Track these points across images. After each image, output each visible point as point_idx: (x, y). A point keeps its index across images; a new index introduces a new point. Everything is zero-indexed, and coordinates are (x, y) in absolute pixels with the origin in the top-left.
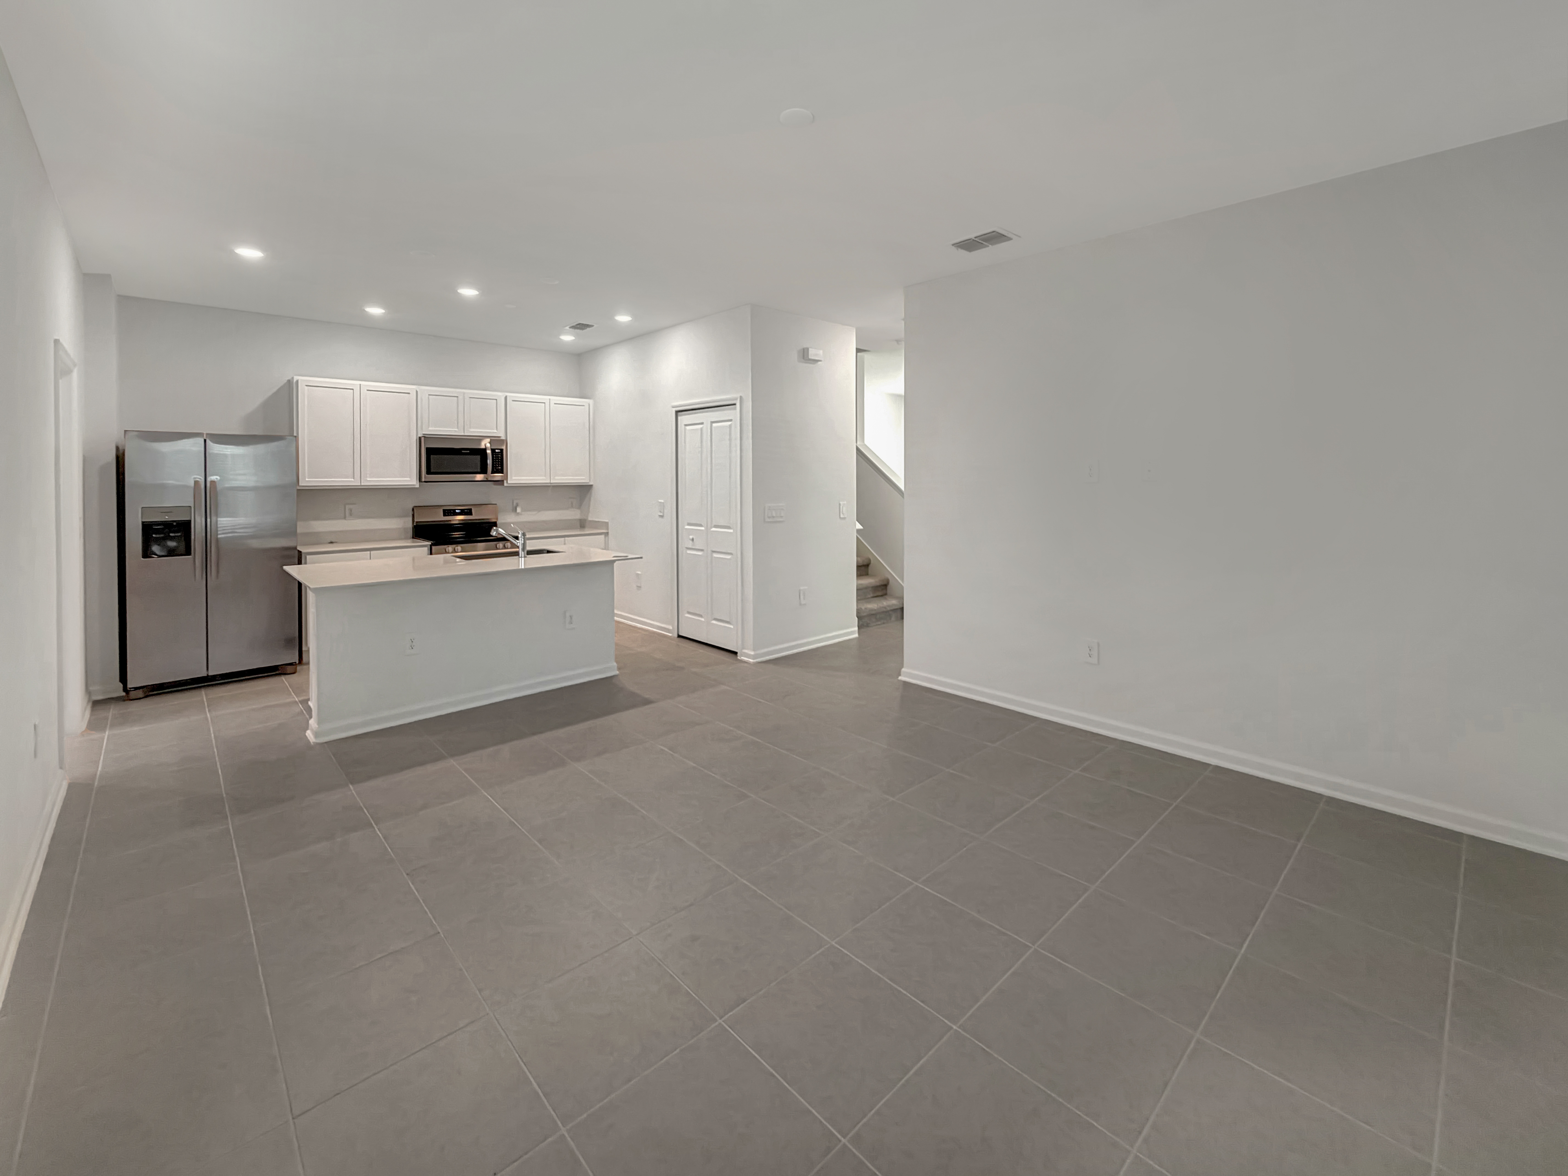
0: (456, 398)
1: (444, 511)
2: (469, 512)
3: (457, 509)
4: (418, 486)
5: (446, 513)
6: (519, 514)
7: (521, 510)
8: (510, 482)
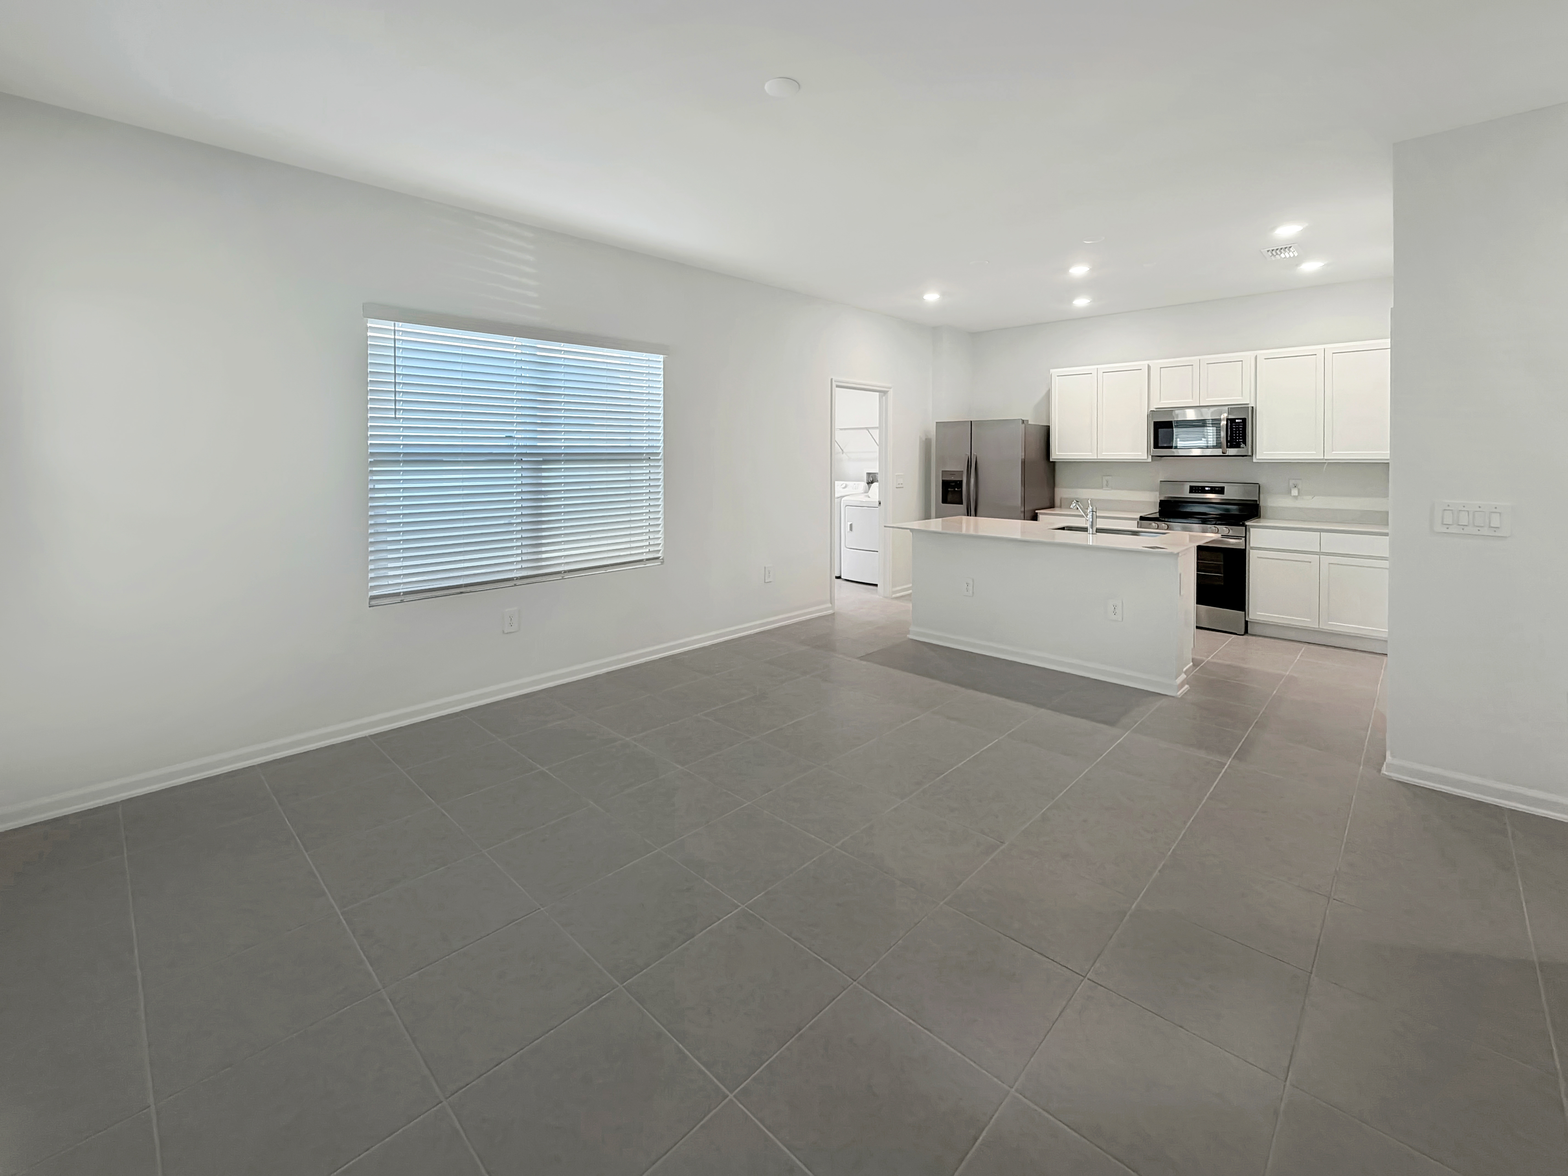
0: (1191, 367)
1: (1191, 487)
2: (1220, 491)
3: (1207, 487)
4: (1150, 460)
5: (1193, 490)
6: (1296, 498)
7: (1299, 493)
8: (1257, 458)
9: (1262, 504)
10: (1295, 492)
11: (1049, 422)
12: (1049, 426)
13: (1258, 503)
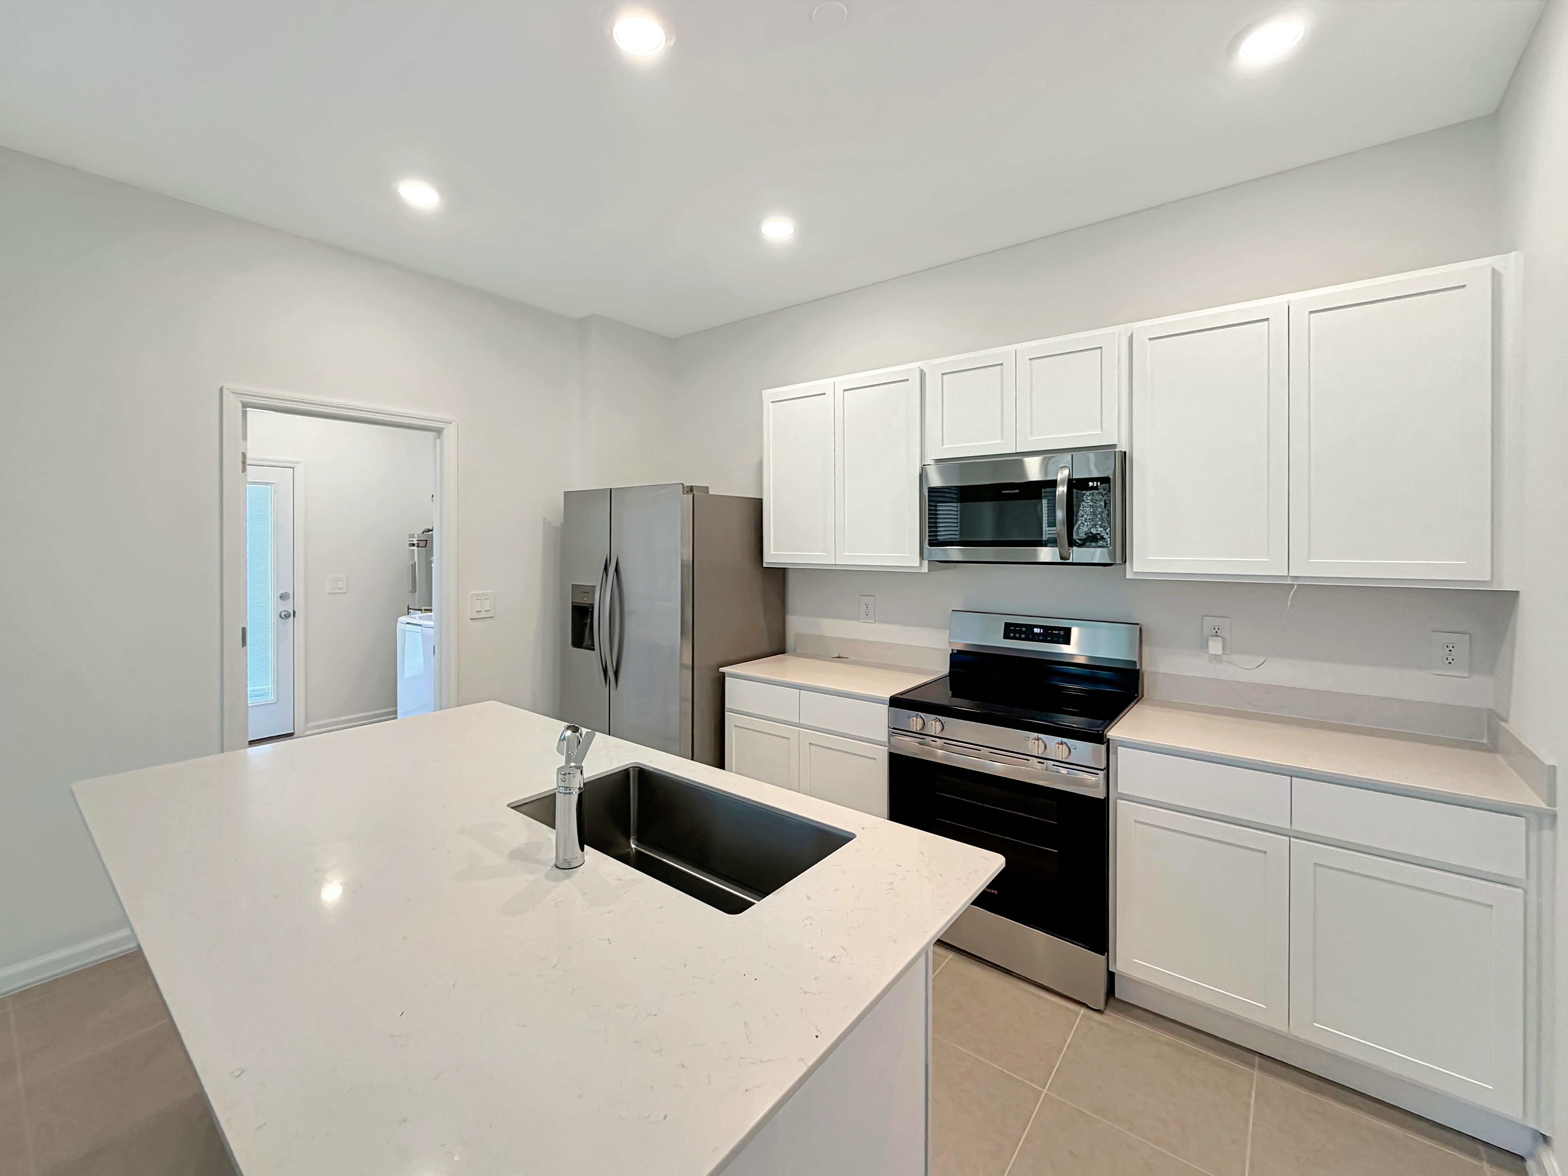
0: (999, 367)
1: (1008, 626)
2: (1064, 636)
3: (1036, 627)
4: (925, 569)
5: (1012, 631)
6: (1216, 658)
7: (1224, 648)
8: (1134, 570)
9: (1147, 668)
10: (1215, 647)
11: (761, 492)
12: (762, 499)
13: (1138, 668)
